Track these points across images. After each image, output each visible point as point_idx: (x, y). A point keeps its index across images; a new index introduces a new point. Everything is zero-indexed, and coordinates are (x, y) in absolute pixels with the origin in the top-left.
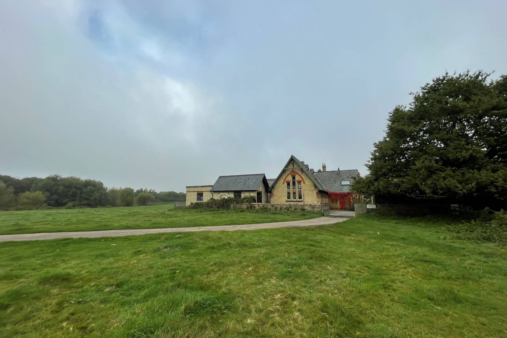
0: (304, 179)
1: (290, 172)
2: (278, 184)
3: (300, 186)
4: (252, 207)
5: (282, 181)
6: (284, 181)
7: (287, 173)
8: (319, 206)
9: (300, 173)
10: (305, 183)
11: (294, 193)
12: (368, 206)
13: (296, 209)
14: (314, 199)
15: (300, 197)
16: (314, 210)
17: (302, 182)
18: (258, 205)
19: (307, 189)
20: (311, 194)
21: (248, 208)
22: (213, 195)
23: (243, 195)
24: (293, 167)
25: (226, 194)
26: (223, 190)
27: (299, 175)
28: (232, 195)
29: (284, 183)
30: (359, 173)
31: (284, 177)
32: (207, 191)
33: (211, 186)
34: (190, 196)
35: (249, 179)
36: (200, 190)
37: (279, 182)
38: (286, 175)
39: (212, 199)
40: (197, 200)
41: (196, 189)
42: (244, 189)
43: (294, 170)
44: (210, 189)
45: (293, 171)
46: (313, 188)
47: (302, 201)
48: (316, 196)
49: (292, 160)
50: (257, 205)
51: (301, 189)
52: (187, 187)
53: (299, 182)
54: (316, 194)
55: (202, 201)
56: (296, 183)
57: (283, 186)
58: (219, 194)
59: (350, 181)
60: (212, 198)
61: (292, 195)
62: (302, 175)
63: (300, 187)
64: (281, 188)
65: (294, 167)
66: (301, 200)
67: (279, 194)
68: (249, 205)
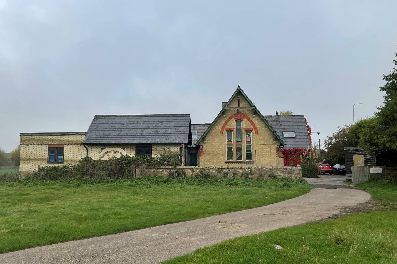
0: (257, 126)
1: (233, 113)
2: (211, 134)
3: (248, 138)
4: (179, 174)
5: (219, 128)
6: (223, 128)
7: (228, 115)
8: (298, 171)
9: (250, 115)
10: (258, 134)
11: (239, 150)
12: (371, 169)
13: (261, 176)
14: (272, 159)
15: (249, 156)
16: (291, 177)
17: (254, 131)
18: (192, 170)
19: (262, 142)
20: (267, 151)
21: (171, 175)
22: (87, 152)
23: (156, 152)
24: (239, 106)
25: (120, 150)
26: (113, 142)
27: (249, 119)
28: (131, 153)
29: (222, 132)
30: (305, 120)
31: (223, 121)
32: (75, 144)
33: (84, 134)
34: (31, 153)
35: (162, 122)
36: (56, 140)
37: (214, 131)
38: (226, 119)
39: (87, 159)
40: (49, 161)
41: (48, 140)
42: (158, 141)
43: (241, 110)
44: (82, 139)
45: (238, 112)
46: (271, 141)
47: (252, 163)
48: (275, 154)
49: (239, 93)
50: (189, 170)
51: (250, 142)
52: (21, 135)
53: (248, 131)
54: (275, 151)
55: (62, 162)
56: (243, 132)
57: (221, 137)
58: (102, 149)
59: (294, 131)
60: (88, 157)
61: (234, 152)
62: (253, 120)
63: (249, 140)
64: (216, 141)
65: (241, 106)
66: (251, 160)
67: (213, 151)
68: (174, 170)
